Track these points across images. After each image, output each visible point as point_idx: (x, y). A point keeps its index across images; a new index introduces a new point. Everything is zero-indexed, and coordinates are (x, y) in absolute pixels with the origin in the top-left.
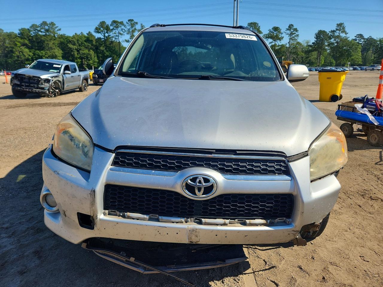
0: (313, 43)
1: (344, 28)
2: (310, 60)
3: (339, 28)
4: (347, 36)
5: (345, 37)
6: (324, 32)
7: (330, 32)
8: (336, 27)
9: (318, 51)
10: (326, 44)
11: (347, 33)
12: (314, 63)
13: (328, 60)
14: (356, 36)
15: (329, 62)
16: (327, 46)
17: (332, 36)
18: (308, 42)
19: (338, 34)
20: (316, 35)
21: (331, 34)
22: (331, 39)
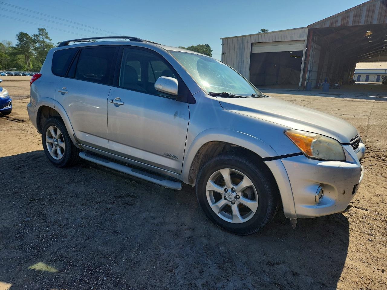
0: (17, 45)
1: (46, 34)
2: (17, 63)
3: (41, 33)
4: (51, 42)
5: (50, 43)
6: (25, 35)
7: (33, 36)
8: (38, 31)
9: (25, 54)
10: (33, 48)
11: (51, 40)
12: (22, 67)
13: (36, 64)
14: (58, 43)
15: (38, 67)
16: (33, 50)
17: (36, 40)
18: (9, 44)
19: (42, 39)
20: (18, 37)
21: (34, 38)
22: (36, 43)
